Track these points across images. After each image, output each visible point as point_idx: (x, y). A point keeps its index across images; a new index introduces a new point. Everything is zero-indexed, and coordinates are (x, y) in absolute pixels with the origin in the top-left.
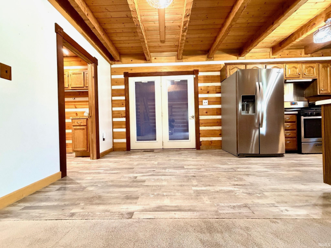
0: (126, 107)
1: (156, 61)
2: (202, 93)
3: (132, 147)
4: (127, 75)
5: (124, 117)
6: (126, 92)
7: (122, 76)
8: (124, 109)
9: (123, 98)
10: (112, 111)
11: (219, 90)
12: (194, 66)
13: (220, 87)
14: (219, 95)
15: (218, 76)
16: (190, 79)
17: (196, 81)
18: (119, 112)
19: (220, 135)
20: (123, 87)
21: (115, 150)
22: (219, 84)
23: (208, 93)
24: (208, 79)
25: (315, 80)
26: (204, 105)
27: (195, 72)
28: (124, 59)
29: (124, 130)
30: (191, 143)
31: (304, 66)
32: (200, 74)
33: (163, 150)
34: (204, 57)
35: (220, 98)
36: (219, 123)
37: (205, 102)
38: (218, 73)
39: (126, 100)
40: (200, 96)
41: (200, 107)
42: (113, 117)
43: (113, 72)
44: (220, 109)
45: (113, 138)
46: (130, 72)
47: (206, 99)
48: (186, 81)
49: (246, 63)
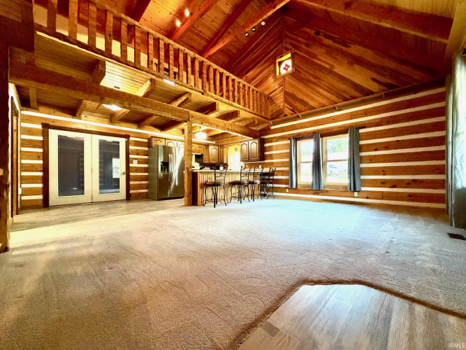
0: (43, 160)
1: (86, 118)
2: (132, 154)
3: (51, 203)
4: (47, 126)
5: (40, 171)
6: (45, 144)
7: (39, 127)
8: (40, 162)
9: (40, 150)
10: (22, 164)
11: (146, 153)
12: (126, 131)
13: (147, 152)
14: (146, 157)
15: (146, 142)
16: (122, 141)
17: (128, 144)
18: (32, 165)
19: (147, 188)
20: (41, 138)
21: (23, 208)
22: (147, 149)
23: (138, 154)
24: (137, 143)
25: (202, 155)
26: (134, 164)
27: (127, 137)
28: (41, 108)
29: (40, 185)
30: (122, 195)
31: (197, 146)
32: (131, 139)
33: (93, 203)
34: (135, 126)
35: (147, 159)
36: (146, 178)
38: (146, 141)
39: (44, 153)
40: (131, 156)
41: (131, 165)
42: (21, 171)
43: (25, 119)
44: (147, 168)
46: (51, 123)
47: (136, 159)
48: (119, 143)
49: (165, 139)
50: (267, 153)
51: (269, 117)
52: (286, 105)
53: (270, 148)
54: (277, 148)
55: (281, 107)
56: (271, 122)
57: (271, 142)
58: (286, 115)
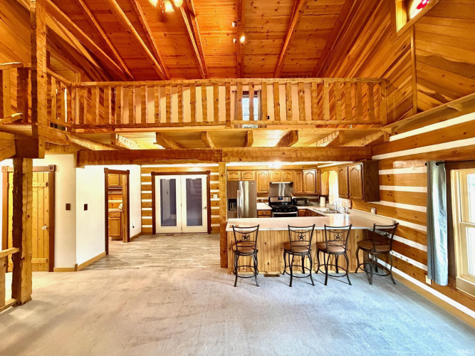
0: (152, 198)
2: (213, 189)
3: (157, 232)
4: (154, 174)
5: (151, 207)
6: (153, 188)
7: (150, 175)
8: (151, 200)
9: (151, 192)
10: (142, 203)
12: (207, 168)
16: (204, 177)
17: (208, 180)
18: (147, 203)
20: (150, 183)
21: (143, 234)
23: (217, 188)
24: (216, 178)
25: (292, 183)
26: (215, 198)
27: (208, 173)
29: (151, 218)
30: (204, 228)
31: (283, 172)
32: (212, 174)
33: (182, 234)
37: (215, 196)
39: (152, 194)
40: (211, 191)
41: (212, 199)
42: (142, 207)
43: (143, 171)
45: (142, 224)
46: (156, 171)
47: (215, 193)
48: (201, 179)
49: (241, 170)
50: (383, 188)
51: (383, 118)
52: (420, 87)
53: (390, 180)
54: (404, 180)
55: (408, 96)
56: (388, 129)
57: (391, 167)
58: (419, 111)
